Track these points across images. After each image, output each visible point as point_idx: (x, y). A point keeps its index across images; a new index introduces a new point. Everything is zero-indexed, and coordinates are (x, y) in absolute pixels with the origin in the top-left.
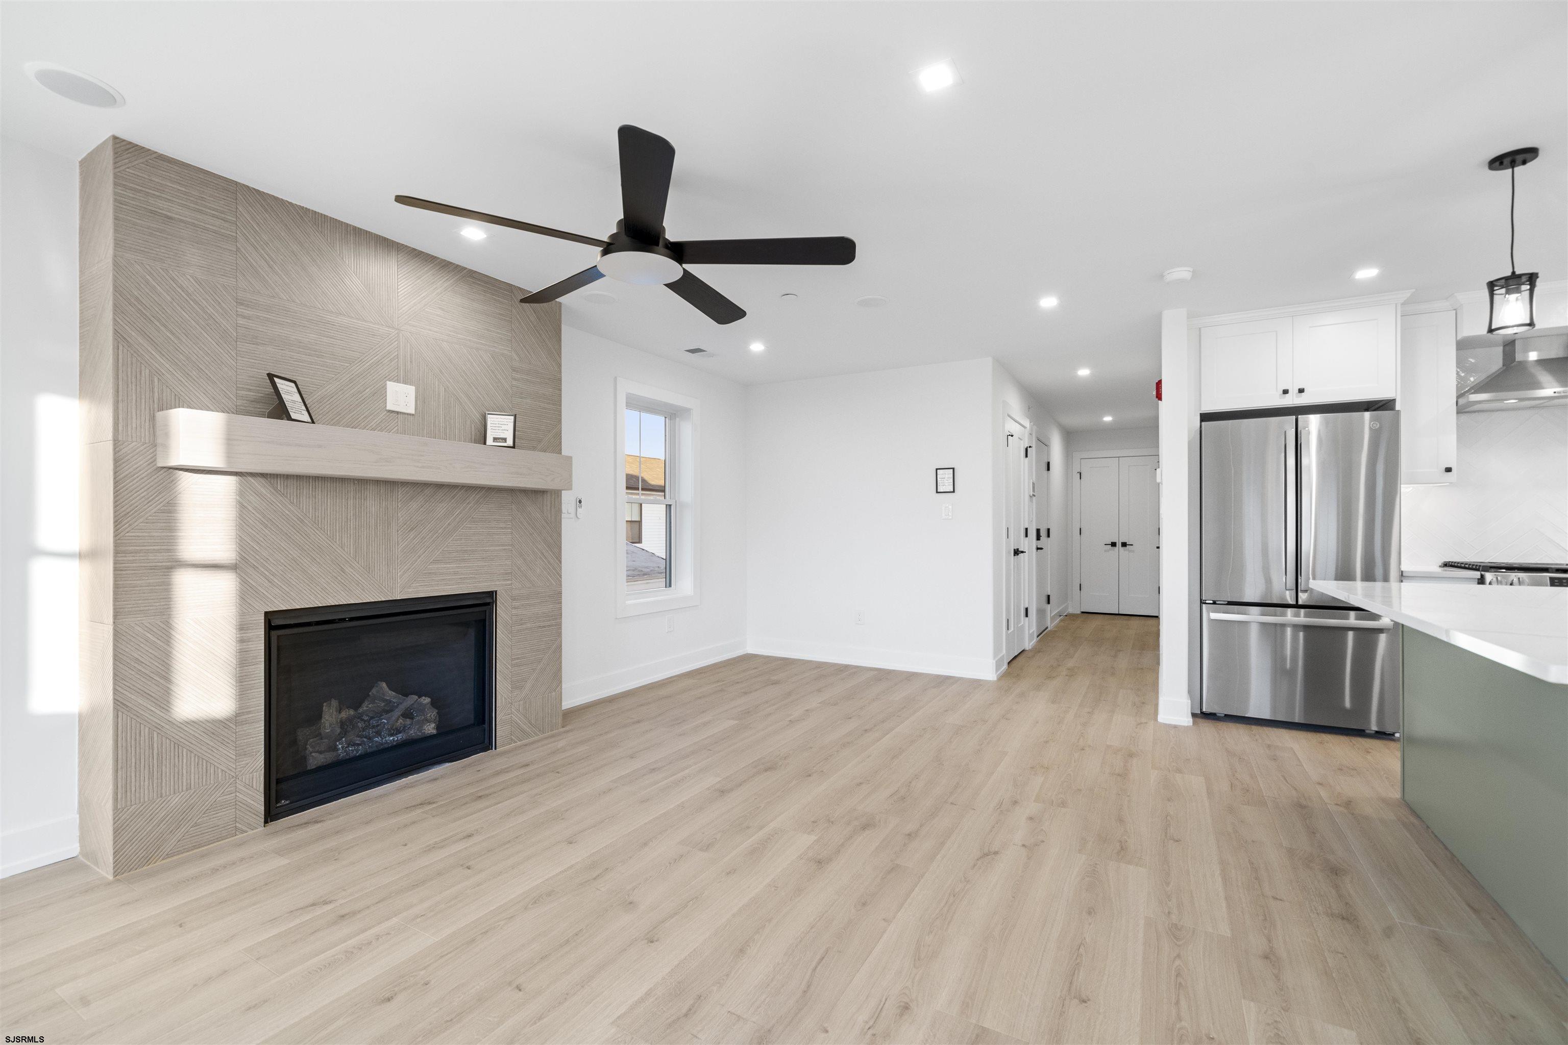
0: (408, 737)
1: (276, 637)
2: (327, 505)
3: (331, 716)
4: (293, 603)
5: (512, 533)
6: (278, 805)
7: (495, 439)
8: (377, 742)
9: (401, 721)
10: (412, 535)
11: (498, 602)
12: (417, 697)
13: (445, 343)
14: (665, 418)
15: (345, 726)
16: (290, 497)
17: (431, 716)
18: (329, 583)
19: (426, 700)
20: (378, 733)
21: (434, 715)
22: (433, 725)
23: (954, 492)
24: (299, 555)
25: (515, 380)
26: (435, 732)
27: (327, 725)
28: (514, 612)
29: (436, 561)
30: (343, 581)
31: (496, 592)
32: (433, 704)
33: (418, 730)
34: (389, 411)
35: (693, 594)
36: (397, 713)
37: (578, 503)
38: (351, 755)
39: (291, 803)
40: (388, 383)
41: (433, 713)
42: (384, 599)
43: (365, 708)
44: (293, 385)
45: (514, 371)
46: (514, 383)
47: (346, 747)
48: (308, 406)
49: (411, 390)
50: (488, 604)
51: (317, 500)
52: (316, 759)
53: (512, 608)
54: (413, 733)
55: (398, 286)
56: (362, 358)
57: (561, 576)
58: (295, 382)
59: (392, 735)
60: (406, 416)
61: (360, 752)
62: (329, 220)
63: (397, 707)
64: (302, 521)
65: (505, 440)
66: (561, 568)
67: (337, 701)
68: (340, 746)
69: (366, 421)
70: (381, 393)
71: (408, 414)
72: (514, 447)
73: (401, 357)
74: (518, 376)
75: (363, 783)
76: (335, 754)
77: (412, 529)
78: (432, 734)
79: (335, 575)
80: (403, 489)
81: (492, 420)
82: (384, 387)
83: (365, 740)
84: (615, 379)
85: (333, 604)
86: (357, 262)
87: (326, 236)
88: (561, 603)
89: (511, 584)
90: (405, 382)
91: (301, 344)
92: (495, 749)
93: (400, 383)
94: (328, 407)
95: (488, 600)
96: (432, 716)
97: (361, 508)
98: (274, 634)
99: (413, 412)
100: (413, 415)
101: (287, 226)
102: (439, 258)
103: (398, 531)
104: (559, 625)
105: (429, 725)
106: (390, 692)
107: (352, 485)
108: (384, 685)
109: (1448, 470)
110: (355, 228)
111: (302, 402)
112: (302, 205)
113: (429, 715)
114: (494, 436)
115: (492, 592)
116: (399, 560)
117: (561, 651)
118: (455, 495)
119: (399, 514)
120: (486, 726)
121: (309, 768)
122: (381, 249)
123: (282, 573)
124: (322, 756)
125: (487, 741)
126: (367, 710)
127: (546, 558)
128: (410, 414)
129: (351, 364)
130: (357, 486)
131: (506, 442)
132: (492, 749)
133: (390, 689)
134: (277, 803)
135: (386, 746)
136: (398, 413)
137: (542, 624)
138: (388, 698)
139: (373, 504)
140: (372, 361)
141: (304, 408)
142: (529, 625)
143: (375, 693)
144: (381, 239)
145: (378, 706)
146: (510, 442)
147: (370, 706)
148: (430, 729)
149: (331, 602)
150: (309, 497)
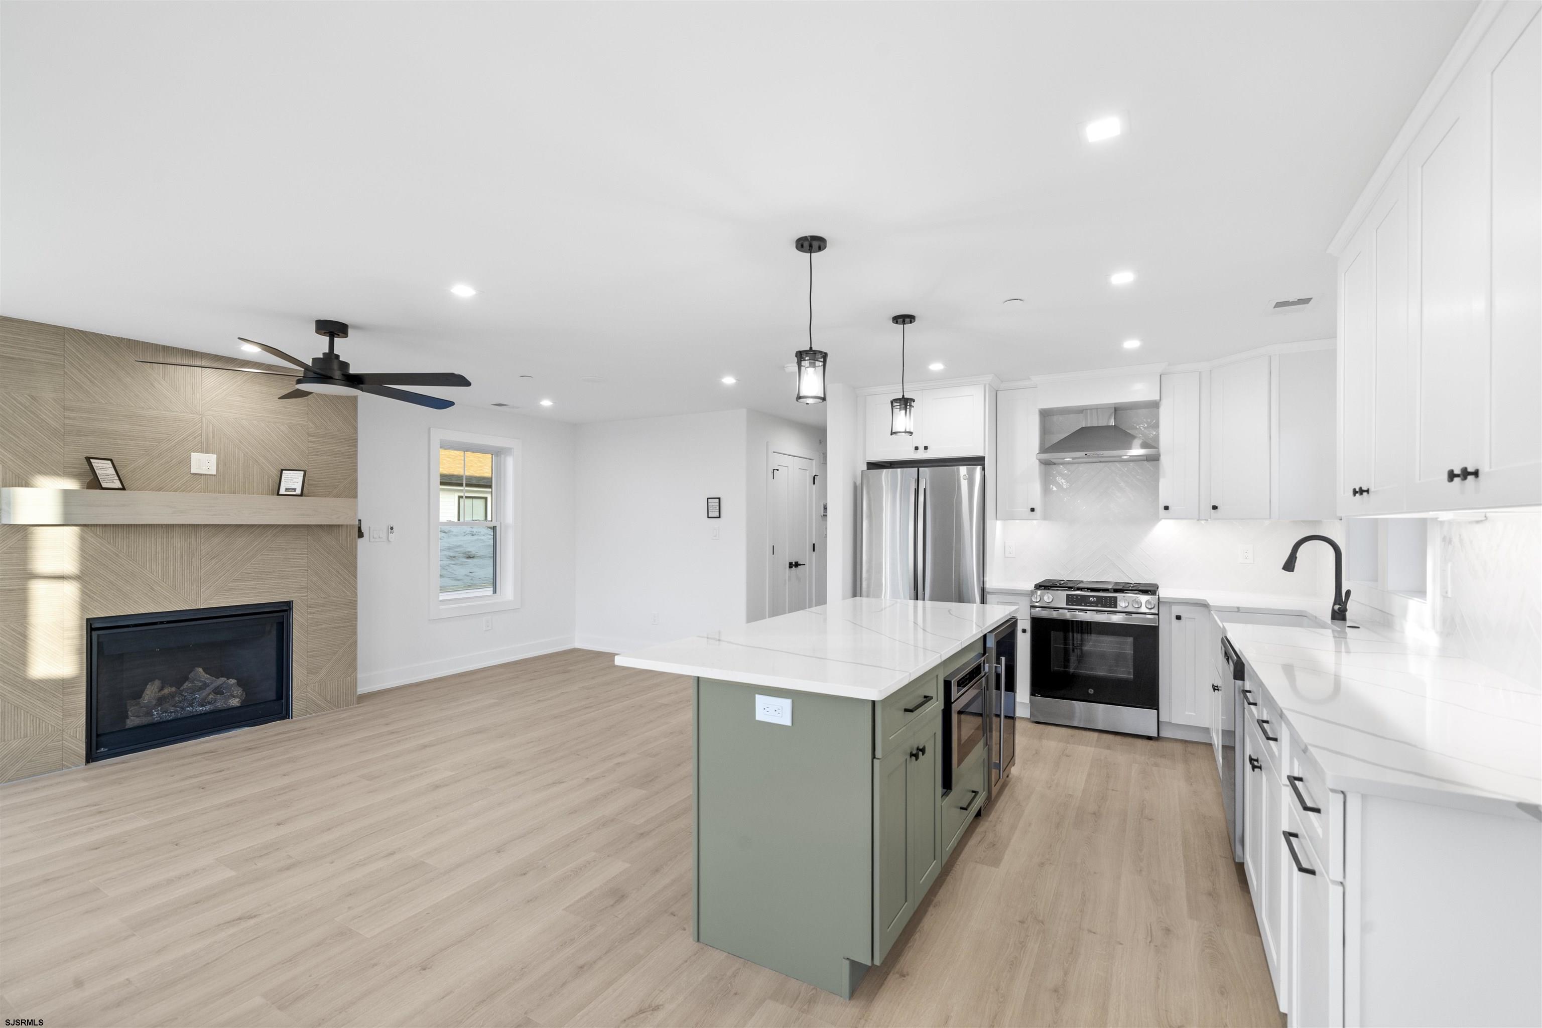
0: (215, 708)
1: (96, 636)
2: (139, 543)
3: (151, 692)
4: (110, 612)
5: (308, 557)
6: (98, 751)
7: (287, 490)
8: (188, 711)
9: (211, 696)
10: (214, 561)
11: (294, 609)
12: (225, 679)
13: (244, 421)
14: (492, 455)
15: (161, 701)
16: (108, 539)
17: (237, 693)
18: (140, 598)
19: (232, 681)
20: (191, 705)
21: (240, 693)
22: (237, 700)
23: (719, 517)
24: (115, 579)
25: (311, 442)
26: (238, 705)
27: (147, 697)
28: (310, 616)
29: (235, 581)
30: (152, 596)
31: (292, 601)
32: (239, 684)
33: (224, 703)
34: (193, 474)
35: (513, 599)
36: (208, 690)
37: (390, 530)
38: (165, 719)
39: (109, 750)
40: (192, 454)
41: (238, 691)
42: (188, 609)
43: (185, 687)
44: (109, 462)
45: (310, 436)
46: (310, 445)
47: (161, 714)
48: (121, 477)
49: (213, 458)
50: (286, 611)
51: (130, 540)
52: (132, 721)
53: (308, 614)
54: (220, 704)
55: (202, 384)
56: (169, 438)
57: (356, 589)
58: (111, 460)
59: (202, 706)
60: (209, 476)
61: (171, 717)
62: (141, 344)
63: (208, 686)
64: (117, 555)
65: (295, 490)
66: (356, 583)
67: (160, 681)
68: (155, 713)
69: (174, 482)
70: (187, 462)
71: (210, 475)
72: (301, 495)
73: (204, 434)
74: (313, 439)
75: (172, 739)
76: (150, 718)
77: (214, 558)
78: (236, 706)
79: (145, 592)
80: (206, 529)
81: (287, 474)
82: (189, 458)
83: (178, 709)
84: (429, 429)
85: (144, 612)
86: (165, 370)
87: (138, 356)
88: (356, 609)
89: (307, 596)
90: (207, 452)
91: (117, 433)
92: (292, 718)
93: (203, 453)
94: (139, 475)
95: (285, 608)
96: (239, 693)
97: (168, 544)
98: (95, 634)
99: (215, 473)
100: (215, 475)
101: (105, 352)
102: (239, 359)
103: (201, 559)
104: (355, 627)
105: (234, 700)
106: (205, 675)
107: (160, 528)
108: (201, 670)
109: (1033, 510)
110: (163, 347)
111: (115, 473)
112: (118, 336)
113: (235, 692)
114: (287, 487)
115: (290, 601)
116: (202, 580)
117: (356, 646)
118: (253, 532)
119: (202, 548)
120: (284, 701)
121: (127, 727)
122: (187, 358)
123: (100, 591)
124: (138, 719)
125: (284, 712)
126: (186, 688)
127: (341, 575)
128: (212, 475)
129: (159, 443)
130: (165, 529)
131: (295, 491)
132: (289, 718)
133: (206, 673)
134: (97, 749)
135: (195, 713)
136: (201, 475)
137: (337, 625)
138: (203, 680)
139: (178, 542)
140: (178, 439)
141: (117, 478)
142: (324, 626)
143: (193, 676)
144: (187, 352)
145: (195, 686)
146: (298, 492)
147: (189, 685)
148: (235, 702)
149: (142, 611)
150: (124, 539)
